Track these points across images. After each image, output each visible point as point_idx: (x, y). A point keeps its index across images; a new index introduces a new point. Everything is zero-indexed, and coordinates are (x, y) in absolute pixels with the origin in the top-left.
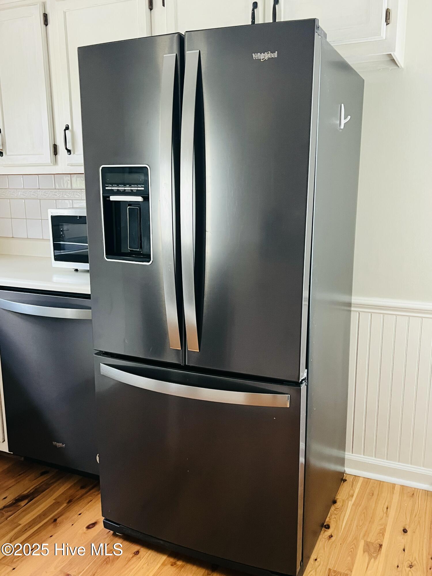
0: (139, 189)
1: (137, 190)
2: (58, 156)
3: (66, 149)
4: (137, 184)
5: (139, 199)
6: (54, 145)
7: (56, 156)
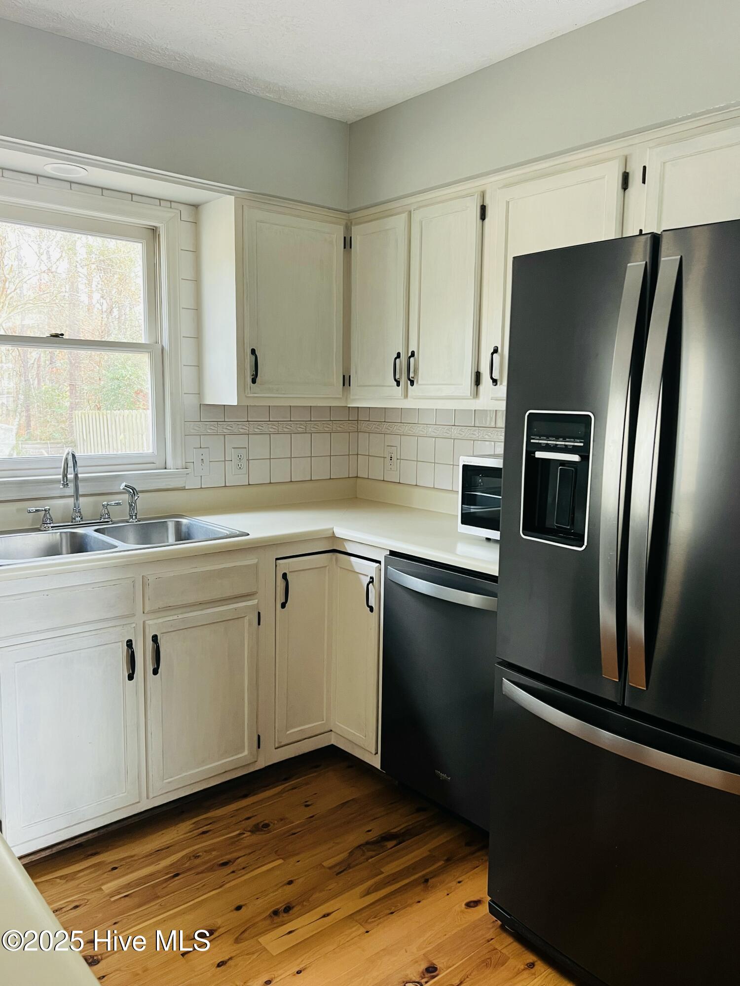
0: (576, 444)
1: (574, 446)
2: (481, 387)
3: (492, 378)
4: (575, 438)
5: (576, 458)
6: (476, 372)
7: (478, 386)
